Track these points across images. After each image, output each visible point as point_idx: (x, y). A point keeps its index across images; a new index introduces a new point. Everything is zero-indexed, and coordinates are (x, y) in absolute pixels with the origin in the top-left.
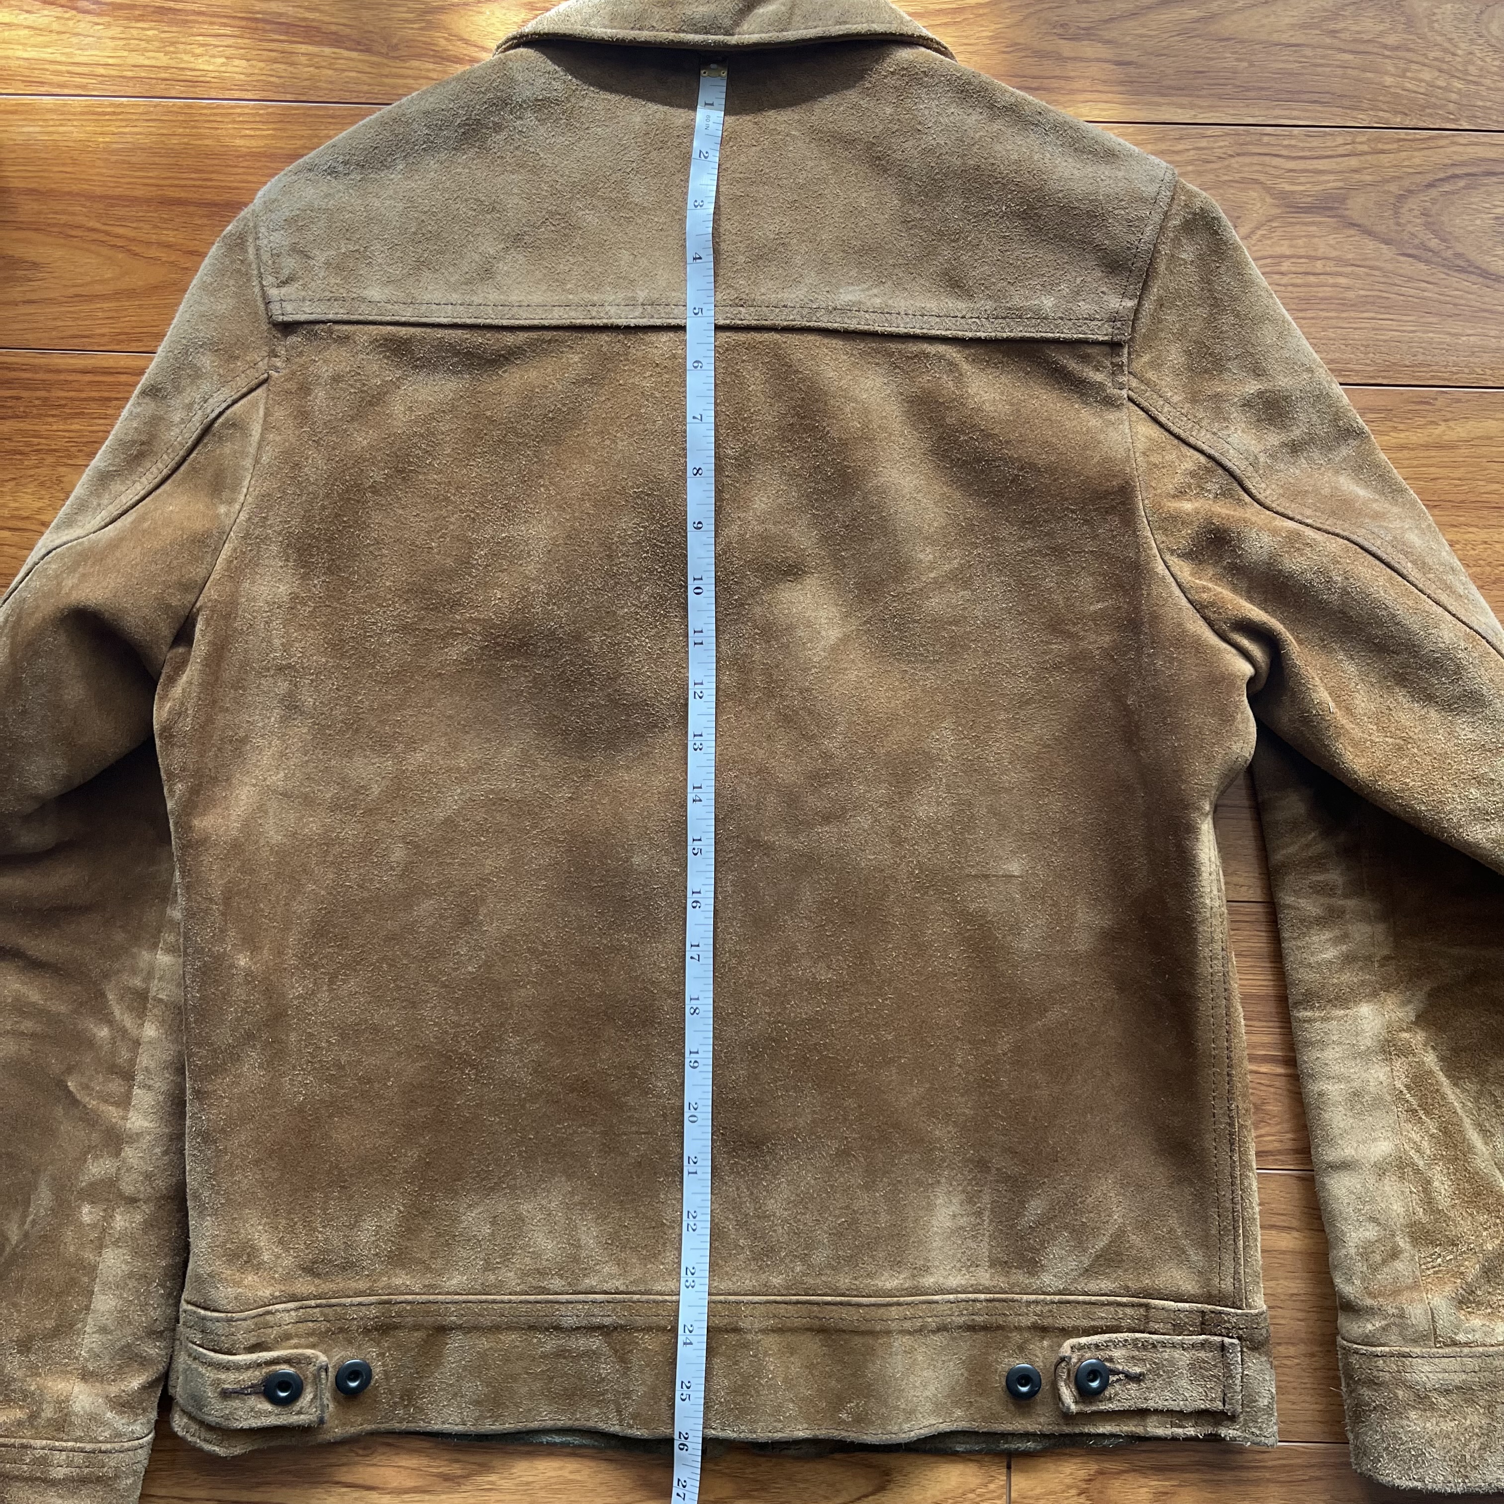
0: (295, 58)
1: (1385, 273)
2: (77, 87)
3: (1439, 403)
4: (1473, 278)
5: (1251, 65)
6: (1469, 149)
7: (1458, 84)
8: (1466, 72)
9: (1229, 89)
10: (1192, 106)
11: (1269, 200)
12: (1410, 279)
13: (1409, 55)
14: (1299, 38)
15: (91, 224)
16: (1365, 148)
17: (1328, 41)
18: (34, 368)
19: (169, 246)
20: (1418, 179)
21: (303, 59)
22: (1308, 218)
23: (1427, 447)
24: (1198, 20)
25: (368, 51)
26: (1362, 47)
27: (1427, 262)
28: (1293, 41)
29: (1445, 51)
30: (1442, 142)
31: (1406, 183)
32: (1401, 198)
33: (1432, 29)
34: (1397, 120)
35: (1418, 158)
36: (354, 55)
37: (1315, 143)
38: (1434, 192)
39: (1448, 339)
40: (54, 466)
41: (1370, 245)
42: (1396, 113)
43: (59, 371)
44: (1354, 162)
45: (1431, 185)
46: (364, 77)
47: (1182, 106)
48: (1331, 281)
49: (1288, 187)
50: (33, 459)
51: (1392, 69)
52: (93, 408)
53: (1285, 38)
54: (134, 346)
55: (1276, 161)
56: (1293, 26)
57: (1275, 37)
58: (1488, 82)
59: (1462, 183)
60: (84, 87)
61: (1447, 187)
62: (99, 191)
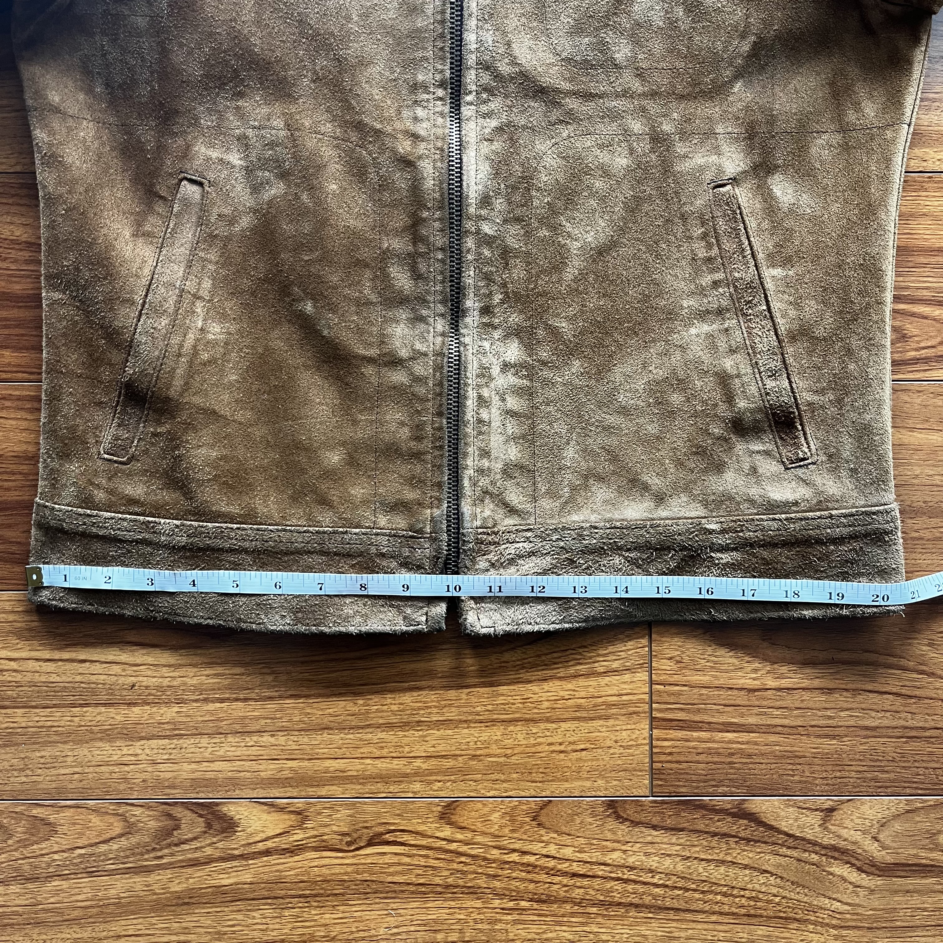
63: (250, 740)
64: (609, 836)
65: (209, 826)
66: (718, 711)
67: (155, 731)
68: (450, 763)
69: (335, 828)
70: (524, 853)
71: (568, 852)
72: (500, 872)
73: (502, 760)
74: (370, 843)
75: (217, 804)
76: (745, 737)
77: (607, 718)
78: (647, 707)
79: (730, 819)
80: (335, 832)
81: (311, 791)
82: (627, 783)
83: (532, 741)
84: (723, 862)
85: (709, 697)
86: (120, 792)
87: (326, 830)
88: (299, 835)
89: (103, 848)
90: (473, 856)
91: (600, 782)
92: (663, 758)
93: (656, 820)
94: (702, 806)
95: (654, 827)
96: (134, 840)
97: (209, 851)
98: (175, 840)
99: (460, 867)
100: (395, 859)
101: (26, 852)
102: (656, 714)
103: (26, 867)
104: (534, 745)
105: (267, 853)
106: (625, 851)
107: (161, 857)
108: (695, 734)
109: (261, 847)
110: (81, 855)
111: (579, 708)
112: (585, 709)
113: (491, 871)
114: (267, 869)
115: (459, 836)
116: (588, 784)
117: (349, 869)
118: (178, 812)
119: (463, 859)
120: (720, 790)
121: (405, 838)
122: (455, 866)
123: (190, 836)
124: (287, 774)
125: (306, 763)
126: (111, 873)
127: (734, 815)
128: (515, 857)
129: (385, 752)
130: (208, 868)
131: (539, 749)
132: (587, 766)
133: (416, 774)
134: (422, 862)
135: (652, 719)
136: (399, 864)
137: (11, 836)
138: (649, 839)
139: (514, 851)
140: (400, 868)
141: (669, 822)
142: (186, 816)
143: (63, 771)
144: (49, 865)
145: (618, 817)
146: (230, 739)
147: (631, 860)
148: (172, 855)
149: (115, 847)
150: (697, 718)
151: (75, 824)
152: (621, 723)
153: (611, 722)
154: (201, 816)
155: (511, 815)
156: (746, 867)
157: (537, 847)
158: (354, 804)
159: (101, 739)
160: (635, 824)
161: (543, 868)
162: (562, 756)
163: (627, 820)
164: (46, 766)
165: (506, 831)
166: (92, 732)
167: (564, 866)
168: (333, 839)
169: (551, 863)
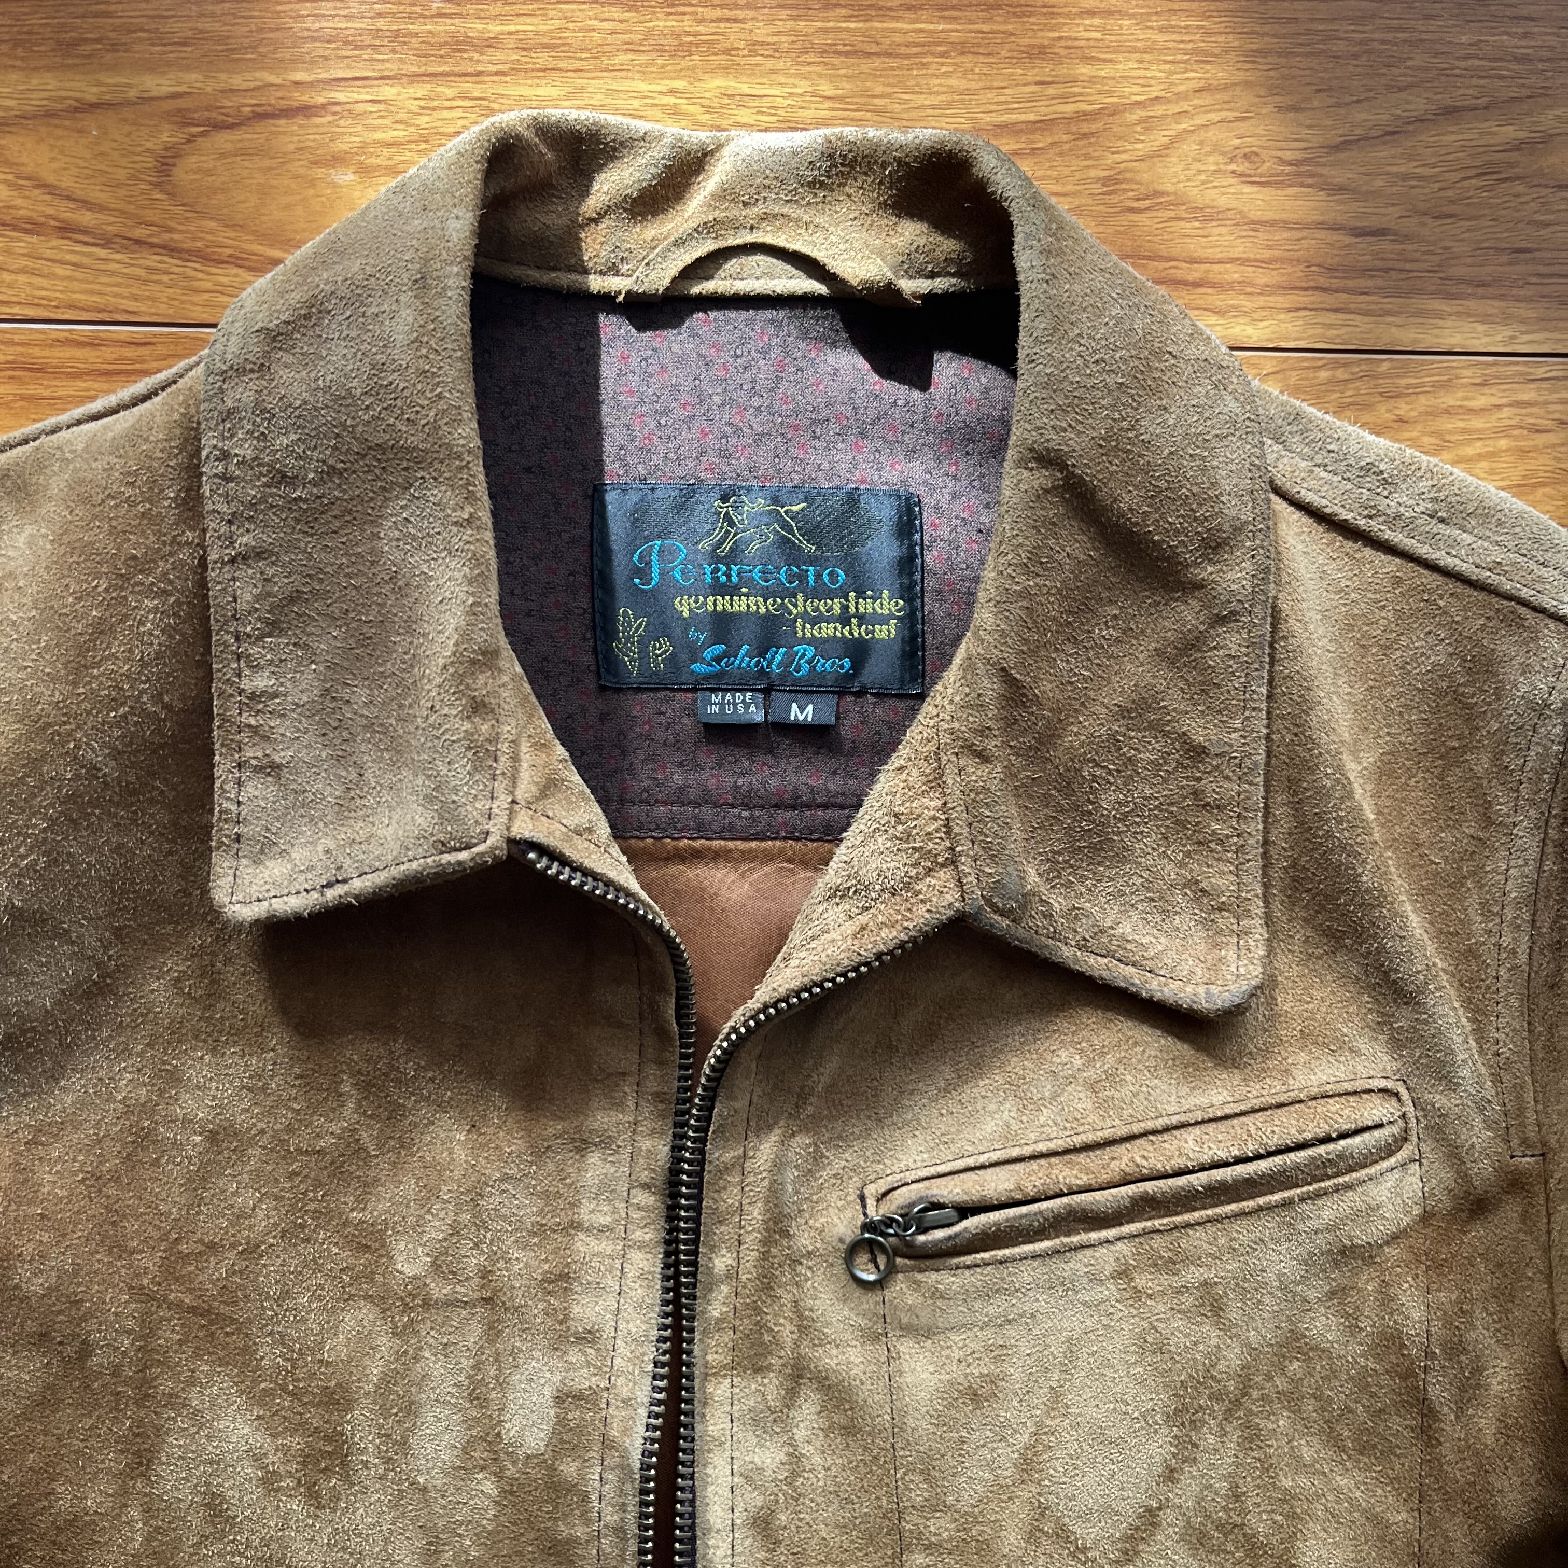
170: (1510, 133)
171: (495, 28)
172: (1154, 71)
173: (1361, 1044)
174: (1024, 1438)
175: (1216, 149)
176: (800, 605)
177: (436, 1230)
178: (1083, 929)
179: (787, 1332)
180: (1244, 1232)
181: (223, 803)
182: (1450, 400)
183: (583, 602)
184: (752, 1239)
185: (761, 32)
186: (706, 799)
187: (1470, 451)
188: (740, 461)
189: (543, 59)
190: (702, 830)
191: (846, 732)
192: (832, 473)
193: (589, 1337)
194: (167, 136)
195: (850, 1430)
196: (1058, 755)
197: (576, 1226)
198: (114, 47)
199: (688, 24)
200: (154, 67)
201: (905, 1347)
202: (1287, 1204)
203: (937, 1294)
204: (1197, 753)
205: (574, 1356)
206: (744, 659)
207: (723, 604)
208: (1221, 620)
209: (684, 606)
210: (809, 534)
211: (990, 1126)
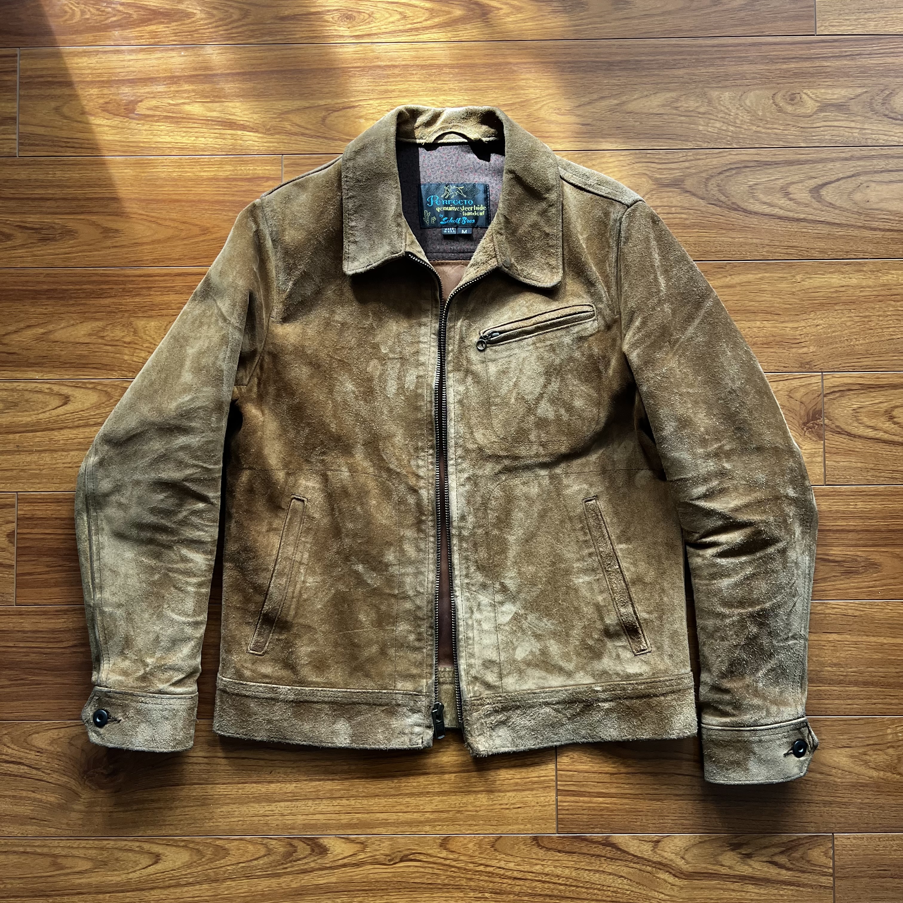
0: (226, 136)
1: (702, 212)
2: (132, 152)
3: (728, 268)
4: (740, 213)
5: (641, 123)
6: (737, 157)
7: (731, 128)
8: (735, 123)
9: (632, 135)
10: (616, 142)
11: (650, 182)
12: (713, 214)
13: (710, 116)
14: (662, 111)
15: (140, 212)
16: (692, 158)
17: (675, 112)
18: (118, 276)
19: (174, 220)
20: (715, 170)
21: (229, 137)
22: (668, 189)
23: (722, 287)
24: (617, 105)
25: (257, 132)
26: (689, 114)
27: (720, 207)
28: (658, 112)
29: (726, 113)
30: (725, 154)
31: (710, 172)
32: (707, 179)
33: (720, 104)
34: (705, 145)
35: (715, 162)
36: (251, 134)
37: (670, 156)
38: (722, 176)
39: (730, 240)
40: (129, 317)
41: (695, 200)
42: (705, 142)
43: (129, 276)
44: (687, 164)
45: (720, 173)
46: (256, 144)
47: (611, 143)
48: (679, 216)
49: (658, 176)
50: (119, 315)
51: (702, 123)
52: (144, 292)
53: (655, 111)
54: (161, 264)
55: (653, 165)
56: (658, 106)
57: (651, 111)
58: (745, 127)
59: (734, 172)
60: (134, 152)
61: (728, 174)
62: (143, 197)
63: (335, 803)
64: (534, 856)
65: (313, 850)
66: (594, 786)
67: (283, 797)
68: (445, 815)
69: (382, 852)
70: (487, 866)
71: (511, 865)
72: (474, 877)
73: (474, 813)
74: (401, 861)
75: (317, 838)
76: (609, 800)
77: (532, 790)
78: (554, 784)
79: (601, 847)
80: (382, 854)
81: (369, 831)
82: (543, 826)
83: (491, 803)
84: (598, 871)
85: (588, 777)
86: (264, 832)
87: (378, 853)
88: (362, 856)
89: (255, 862)
90: (458, 868)
91: (529, 826)
92: (564, 812)
93: (560, 847)
94: (585, 839)
95: (559, 851)
96: (271, 858)
97: (312, 865)
98: (294, 858)
99: (452, 874)
100: (415, 869)
101: (212, 865)
102: (559, 787)
103: (212, 874)
104: (492, 805)
105: (344, 866)
106: (543, 865)
107: (286, 868)
108: (581, 799)
109: (341, 862)
110: (243, 867)
111: (517, 784)
112: (520, 785)
113: (469, 876)
114: (344, 875)
115: (451, 856)
116: (522, 827)
117: (390, 875)
118: (295, 843)
119: (453, 869)
120: (596, 830)
121: (421, 857)
122: (449, 873)
123: (302, 856)
124: (355, 821)
125: (366, 815)
126: (259, 877)
127: (603, 845)
128: (481, 868)
129: (409, 809)
130: (312, 874)
131: (495, 807)
132: (521, 817)
133: (427, 821)
134: (430, 871)
135: (558, 790)
136: (418, 872)
137: (204, 856)
138: (556, 858)
139: (481, 864)
140: (418, 875)
141: (567, 849)
142: (300, 845)
143: (233, 820)
144: (225, 873)
145: (539, 845)
146: (324, 801)
147: (547, 870)
148: (292, 867)
149: (261, 862)
150: (582, 790)
151: (239, 849)
152: (540, 793)
153: (534, 792)
154: (308, 845)
155: (480, 845)
156: (610, 874)
157: (494, 863)
158: (393, 838)
159: (254, 802)
160: (548, 849)
161: (497, 874)
162: (507, 811)
163: (543, 847)
164: (224, 817)
165: (477, 853)
166: (248, 798)
167: (509, 873)
168: (382, 858)
169: (502, 872)
170: (616, 102)
171: (394, 87)
172: (538, 91)
173: (585, 296)
174: (514, 380)
175: (551, 108)
176: (464, 208)
177: (390, 343)
178: (525, 273)
179: (465, 363)
180: (559, 333)
181: (345, 250)
182: (604, 160)
183: (417, 210)
184: (457, 343)
185: (451, 86)
186: (445, 252)
187: (609, 171)
188: (450, 178)
189: (404, 94)
190: (443, 258)
191: (474, 236)
192: (469, 180)
193: (423, 364)
194: (324, 113)
195: (478, 383)
196: (517, 235)
197: (420, 342)
198: (312, 95)
199: (435, 85)
200: (320, 99)
201: (490, 364)
202: (568, 327)
203: (496, 351)
204: (547, 235)
205: (420, 368)
206: (451, 220)
207: (447, 209)
208: (550, 206)
209: (438, 210)
210: (465, 193)
211: (506, 317)
